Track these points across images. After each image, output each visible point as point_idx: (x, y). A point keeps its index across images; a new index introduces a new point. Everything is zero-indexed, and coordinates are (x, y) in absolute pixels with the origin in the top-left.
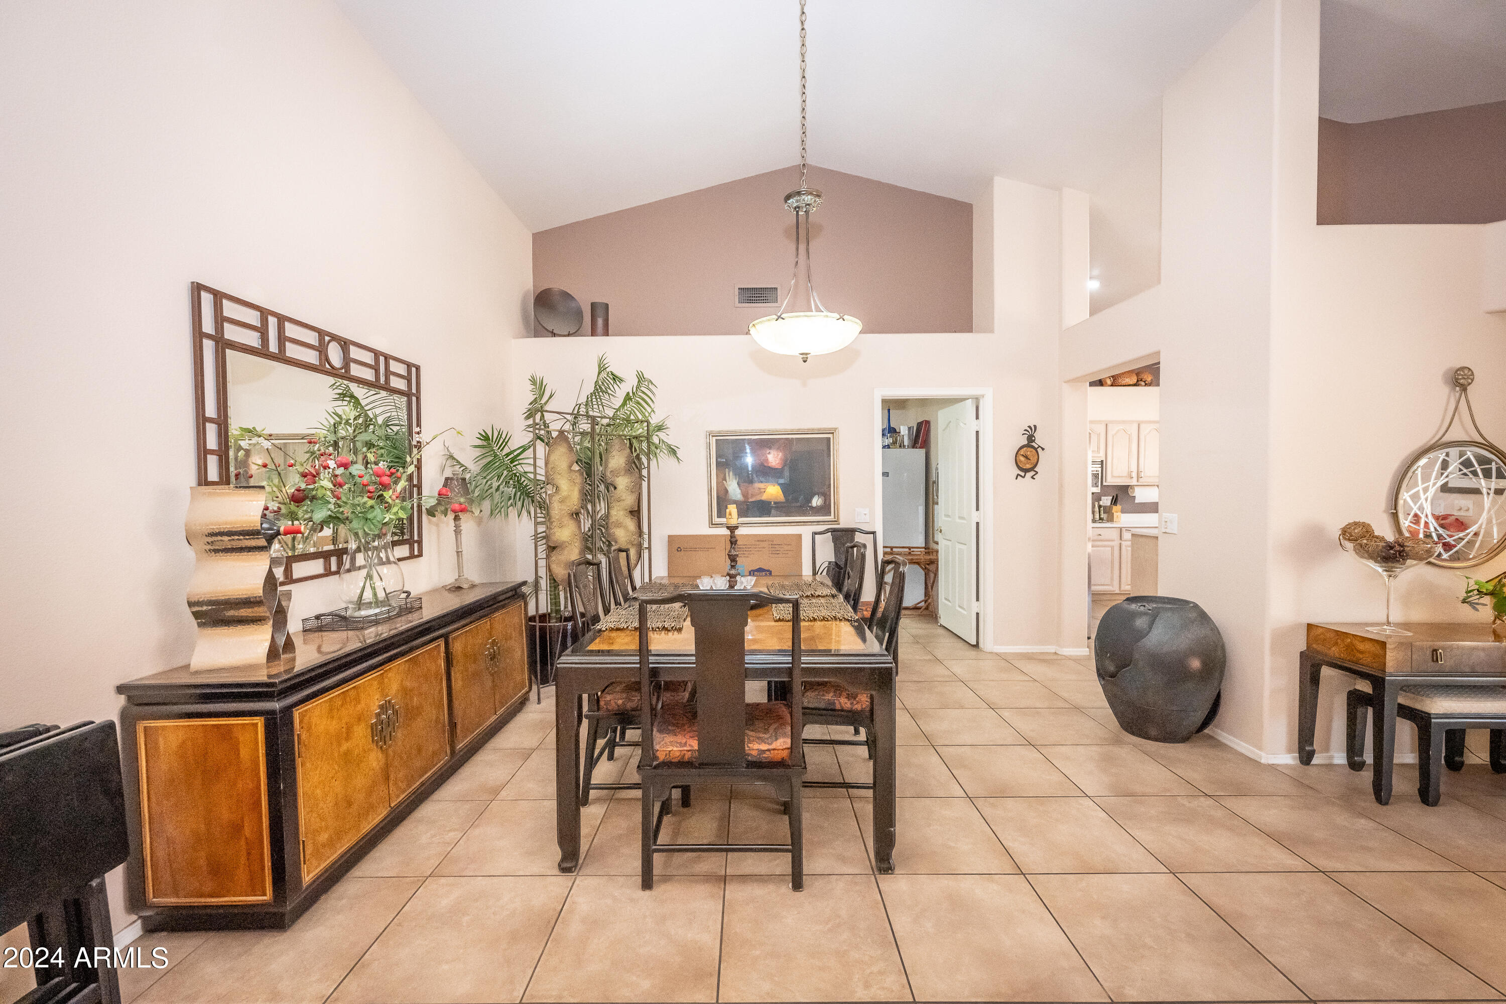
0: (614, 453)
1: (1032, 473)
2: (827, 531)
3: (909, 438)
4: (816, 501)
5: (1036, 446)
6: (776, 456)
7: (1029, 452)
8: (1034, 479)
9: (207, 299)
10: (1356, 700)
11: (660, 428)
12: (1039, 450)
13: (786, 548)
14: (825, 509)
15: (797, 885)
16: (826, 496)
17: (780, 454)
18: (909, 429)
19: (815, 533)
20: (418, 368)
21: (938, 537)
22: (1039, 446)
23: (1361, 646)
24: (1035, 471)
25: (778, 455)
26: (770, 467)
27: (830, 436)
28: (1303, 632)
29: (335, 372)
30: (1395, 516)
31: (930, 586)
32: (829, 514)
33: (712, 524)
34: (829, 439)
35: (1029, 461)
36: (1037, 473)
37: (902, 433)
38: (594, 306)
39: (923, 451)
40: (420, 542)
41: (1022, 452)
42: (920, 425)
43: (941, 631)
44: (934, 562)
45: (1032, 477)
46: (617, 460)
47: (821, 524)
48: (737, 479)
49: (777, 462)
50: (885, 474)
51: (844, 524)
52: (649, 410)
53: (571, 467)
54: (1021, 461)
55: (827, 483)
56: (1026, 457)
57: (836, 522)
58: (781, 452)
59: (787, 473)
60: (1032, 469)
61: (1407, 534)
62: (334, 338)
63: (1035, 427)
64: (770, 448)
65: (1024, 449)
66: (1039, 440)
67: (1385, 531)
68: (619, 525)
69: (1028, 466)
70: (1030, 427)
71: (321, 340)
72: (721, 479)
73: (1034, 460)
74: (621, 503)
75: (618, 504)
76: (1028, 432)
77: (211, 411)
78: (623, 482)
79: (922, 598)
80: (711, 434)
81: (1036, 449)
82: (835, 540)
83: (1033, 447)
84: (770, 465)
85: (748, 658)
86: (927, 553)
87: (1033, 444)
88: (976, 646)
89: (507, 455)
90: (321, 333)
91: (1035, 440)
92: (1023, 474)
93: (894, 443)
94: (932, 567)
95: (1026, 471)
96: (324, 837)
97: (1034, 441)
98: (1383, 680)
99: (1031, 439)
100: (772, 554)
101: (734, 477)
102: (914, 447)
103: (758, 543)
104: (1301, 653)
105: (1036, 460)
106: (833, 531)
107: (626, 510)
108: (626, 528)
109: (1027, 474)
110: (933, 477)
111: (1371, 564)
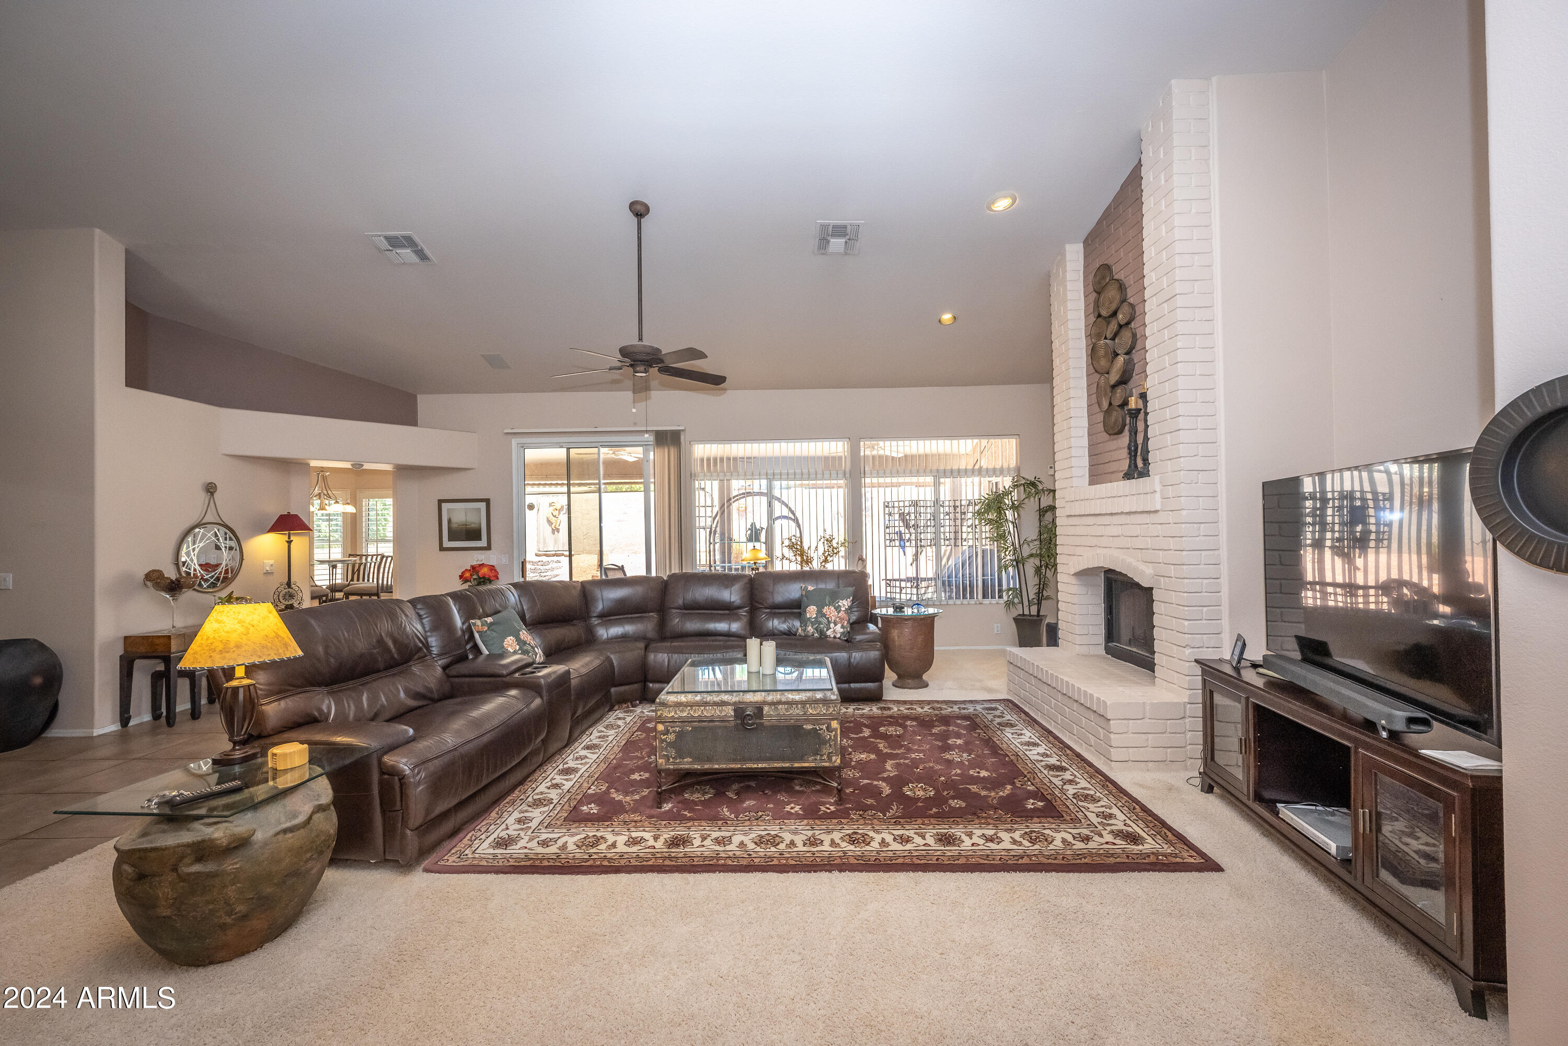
10: (157, 677)
23: (157, 641)
28: (122, 641)
30: (177, 565)
61: (184, 575)
67: (171, 573)
98: (170, 657)
104: (121, 656)
111: (163, 594)
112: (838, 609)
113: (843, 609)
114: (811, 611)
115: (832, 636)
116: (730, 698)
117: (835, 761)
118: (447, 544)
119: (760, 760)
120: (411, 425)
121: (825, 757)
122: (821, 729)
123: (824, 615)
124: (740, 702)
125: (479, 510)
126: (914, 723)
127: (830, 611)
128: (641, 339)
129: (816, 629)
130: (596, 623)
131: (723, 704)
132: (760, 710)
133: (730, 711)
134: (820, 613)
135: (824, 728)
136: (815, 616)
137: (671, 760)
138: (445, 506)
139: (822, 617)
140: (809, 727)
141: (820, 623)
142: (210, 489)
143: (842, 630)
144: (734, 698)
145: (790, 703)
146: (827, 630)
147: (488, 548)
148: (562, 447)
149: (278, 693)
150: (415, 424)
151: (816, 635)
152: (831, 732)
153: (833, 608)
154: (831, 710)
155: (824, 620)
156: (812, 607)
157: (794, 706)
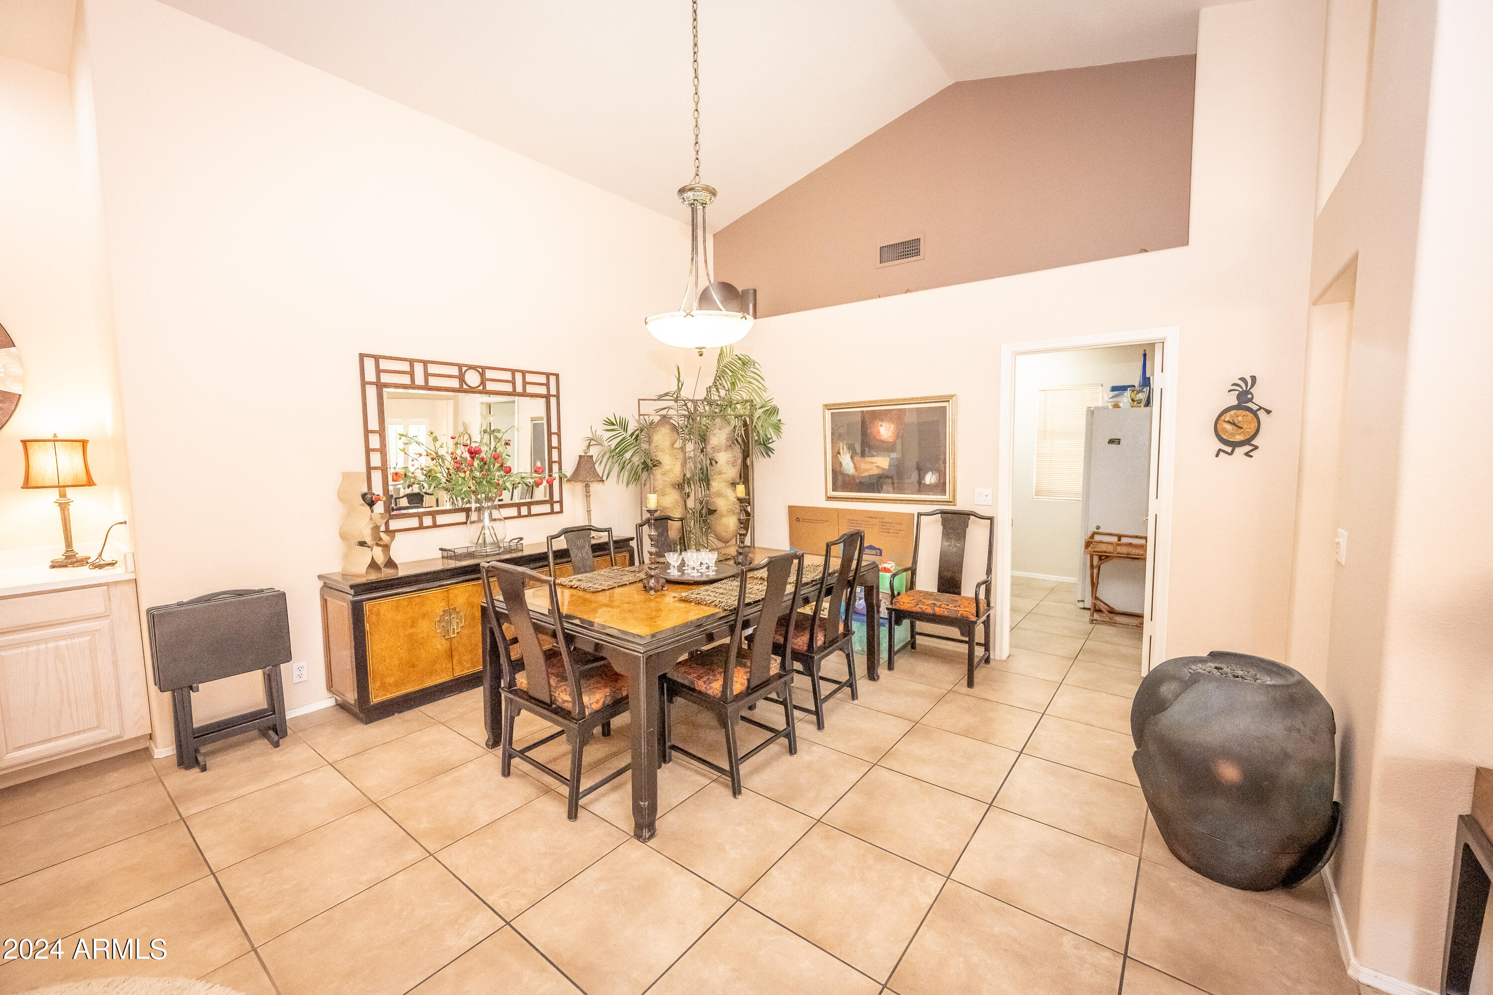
0: (715, 432)
1: (1247, 448)
2: (938, 512)
4: (930, 478)
5: (1255, 408)
6: (888, 428)
7: (1241, 417)
8: (1251, 456)
9: (369, 364)
12: (1262, 414)
13: (898, 527)
14: (941, 487)
16: (942, 474)
17: (892, 426)
19: (922, 514)
20: (557, 376)
22: (1261, 408)
24: (1252, 445)
25: (890, 427)
26: (881, 440)
27: (947, 405)
29: (473, 390)
32: (944, 492)
33: (828, 497)
34: (945, 407)
35: (1241, 431)
36: (1256, 448)
40: (561, 502)
41: (1227, 417)
45: (1247, 454)
48: (851, 453)
49: (889, 435)
53: (673, 445)
54: (1225, 431)
55: (942, 457)
56: (1236, 424)
57: (951, 503)
58: (893, 423)
59: (899, 447)
60: (1247, 442)
62: (471, 367)
63: (1254, 379)
64: (884, 420)
65: (1232, 412)
66: (1260, 396)
68: (719, 495)
69: (1239, 438)
70: (1243, 379)
71: (460, 369)
72: (836, 454)
73: (1251, 430)
74: (723, 476)
75: (720, 476)
76: (1241, 387)
77: (374, 425)
80: (828, 407)
81: (1255, 413)
82: (945, 523)
83: (1249, 409)
84: (882, 438)
87: (1250, 405)
89: (632, 435)
90: (460, 366)
91: (1252, 398)
92: (1229, 449)
95: (1235, 445)
96: (391, 680)
97: (1251, 400)
99: (1245, 396)
100: (882, 532)
101: (848, 451)
103: (868, 519)
105: (1254, 431)
106: (943, 512)
107: (728, 482)
109: (1237, 449)
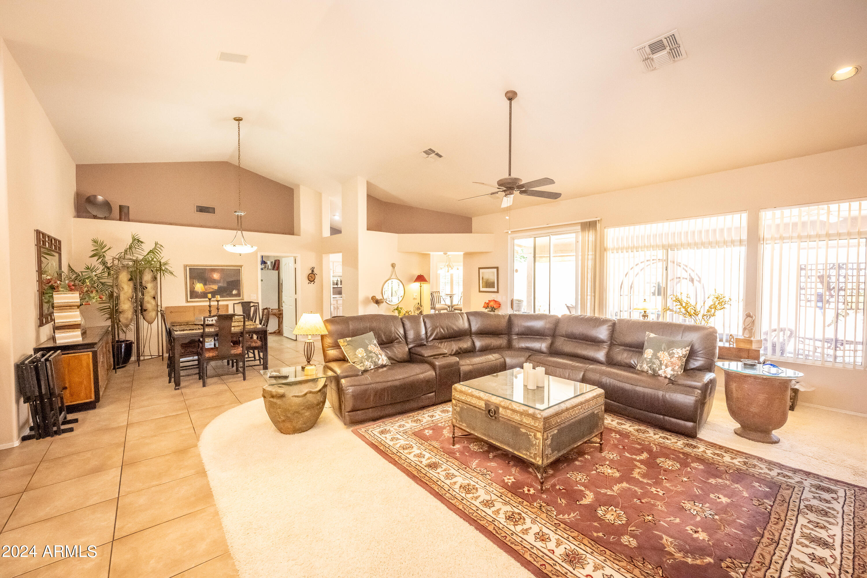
0: (146, 274)
1: (313, 282)
2: (239, 303)
3: (271, 266)
4: (234, 292)
7: (312, 275)
8: (314, 284)
11: (165, 264)
12: (316, 275)
14: (238, 295)
15: (244, 379)
16: (239, 290)
18: (271, 262)
19: (234, 304)
21: (284, 305)
25: (218, 275)
27: (240, 268)
31: (280, 323)
32: (240, 297)
33: (187, 301)
36: (315, 282)
37: (268, 264)
38: (120, 207)
39: (277, 271)
41: (310, 275)
42: (275, 261)
43: (284, 338)
44: (281, 314)
46: (147, 277)
47: (237, 300)
49: (218, 277)
50: (262, 280)
51: (246, 300)
52: (159, 256)
54: (310, 279)
55: (239, 286)
56: (311, 277)
57: (243, 299)
58: (220, 273)
59: (222, 281)
63: (314, 267)
64: (214, 272)
66: (315, 271)
68: (148, 302)
69: (312, 280)
70: (312, 267)
72: (192, 284)
73: (314, 278)
74: (149, 294)
75: (147, 294)
76: (312, 269)
78: (149, 286)
79: (277, 328)
80: (187, 266)
81: (314, 275)
82: (242, 306)
84: (214, 278)
85: (233, 328)
86: (279, 311)
87: (313, 273)
88: (296, 340)
93: (265, 268)
94: (281, 316)
95: (311, 281)
99: (313, 271)
101: (198, 283)
102: (273, 269)
106: (242, 303)
107: (151, 297)
108: (151, 304)
110: (281, 282)
112: (671, 355)
113: (676, 356)
114: (648, 353)
115: (663, 375)
116: (484, 396)
117: (538, 461)
118: (482, 289)
119: (496, 440)
120: (470, 233)
121: (532, 455)
122: (531, 435)
123: (658, 358)
124: (488, 401)
125: (494, 273)
126: (701, 467)
127: (664, 356)
128: (510, 175)
129: (650, 367)
130: (515, 338)
131: (479, 398)
132: (498, 408)
133: (482, 404)
134: (655, 355)
135: (533, 435)
136: (650, 357)
137: (458, 422)
138: (481, 270)
139: (656, 358)
140: (523, 430)
141: (654, 363)
142: (393, 266)
143: (672, 373)
144: (485, 396)
145: (514, 411)
146: (659, 370)
147: (498, 292)
148: (531, 237)
149: (332, 347)
150: (471, 232)
151: (650, 372)
152: (537, 439)
153: (667, 354)
154: (537, 424)
155: (657, 362)
156: (649, 350)
157: (516, 413)
